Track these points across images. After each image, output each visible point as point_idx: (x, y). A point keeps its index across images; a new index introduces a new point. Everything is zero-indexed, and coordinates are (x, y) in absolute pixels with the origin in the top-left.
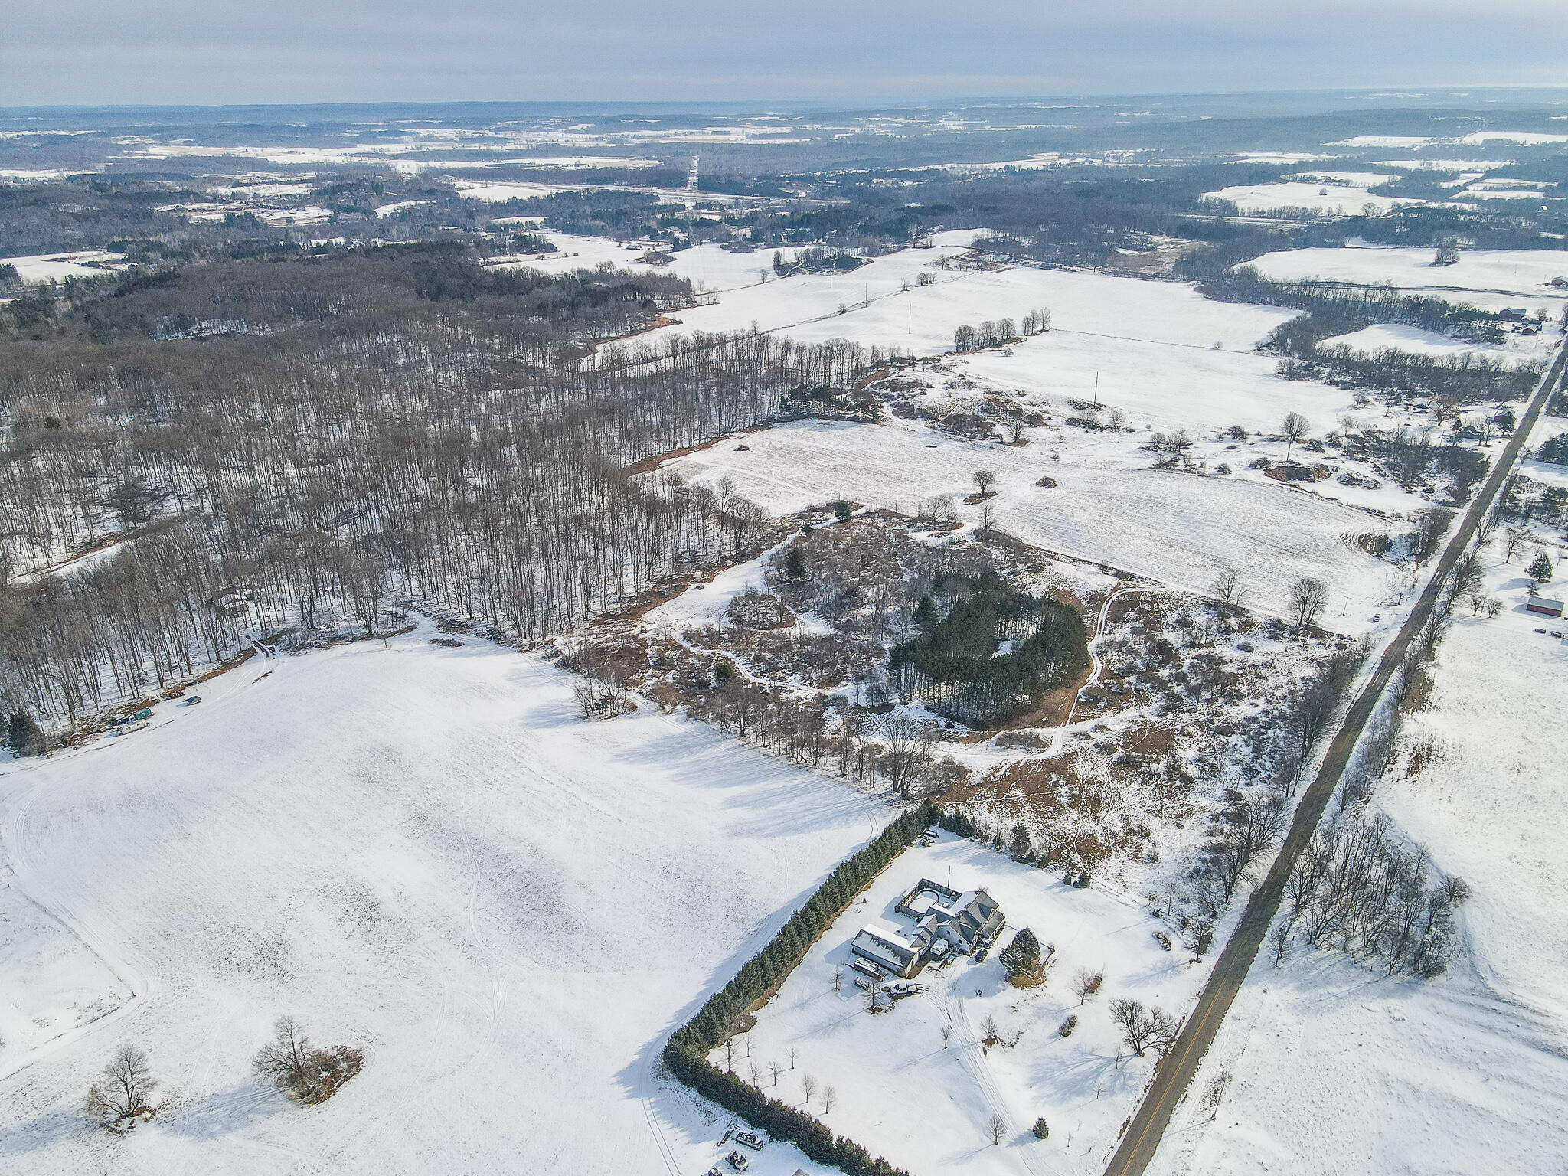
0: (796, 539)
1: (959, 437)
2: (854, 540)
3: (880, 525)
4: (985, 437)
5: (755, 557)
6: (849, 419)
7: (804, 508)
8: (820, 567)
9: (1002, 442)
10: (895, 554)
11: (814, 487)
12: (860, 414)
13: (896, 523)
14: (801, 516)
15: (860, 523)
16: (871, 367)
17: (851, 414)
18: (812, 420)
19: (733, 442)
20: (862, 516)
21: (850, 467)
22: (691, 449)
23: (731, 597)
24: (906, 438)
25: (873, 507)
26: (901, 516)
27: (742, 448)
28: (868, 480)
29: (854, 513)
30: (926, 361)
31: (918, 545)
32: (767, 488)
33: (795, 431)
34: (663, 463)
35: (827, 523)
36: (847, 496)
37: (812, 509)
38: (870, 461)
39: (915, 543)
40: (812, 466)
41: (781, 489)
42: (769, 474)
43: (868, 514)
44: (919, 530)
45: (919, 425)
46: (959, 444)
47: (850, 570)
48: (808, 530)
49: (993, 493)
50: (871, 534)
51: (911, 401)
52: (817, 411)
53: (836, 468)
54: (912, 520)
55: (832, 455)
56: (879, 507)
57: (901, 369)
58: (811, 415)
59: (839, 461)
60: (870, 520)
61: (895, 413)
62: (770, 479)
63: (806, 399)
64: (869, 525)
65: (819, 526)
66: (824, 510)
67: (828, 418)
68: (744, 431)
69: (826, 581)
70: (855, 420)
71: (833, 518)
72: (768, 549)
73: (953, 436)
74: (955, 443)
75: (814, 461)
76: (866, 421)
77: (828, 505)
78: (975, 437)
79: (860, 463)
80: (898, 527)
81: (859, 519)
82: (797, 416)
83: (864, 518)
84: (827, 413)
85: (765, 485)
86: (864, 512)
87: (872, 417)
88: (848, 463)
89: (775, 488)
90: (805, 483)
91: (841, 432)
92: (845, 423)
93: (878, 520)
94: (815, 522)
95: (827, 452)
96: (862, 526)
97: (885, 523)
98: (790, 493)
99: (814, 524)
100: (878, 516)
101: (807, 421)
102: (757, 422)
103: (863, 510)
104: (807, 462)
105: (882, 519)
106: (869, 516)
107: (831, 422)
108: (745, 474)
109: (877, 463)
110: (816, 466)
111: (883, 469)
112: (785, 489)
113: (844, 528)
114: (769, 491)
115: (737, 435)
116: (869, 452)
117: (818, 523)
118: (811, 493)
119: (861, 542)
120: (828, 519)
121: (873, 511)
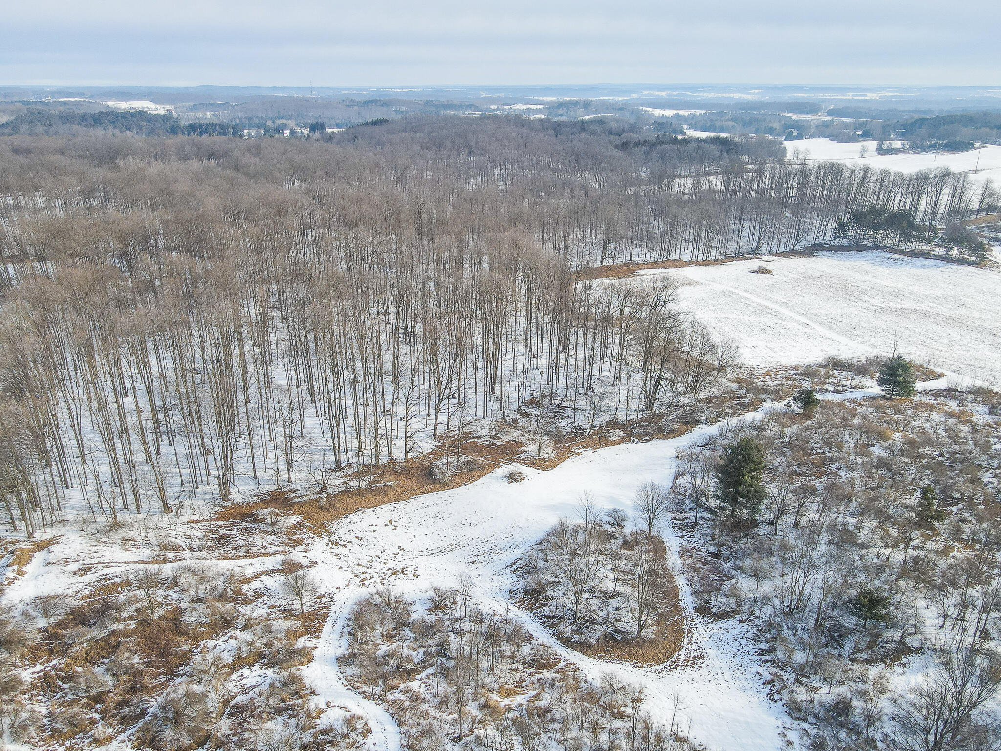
0: (773, 416)
2: (911, 443)
3: (980, 421)
5: (674, 433)
6: (936, 257)
7: (820, 360)
8: (807, 491)
11: (852, 332)
12: (955, 252)
14: (808, 372)
15: (931, 408)
16: (979, 211)
17: (941, 251)
18: (877, 253)
19: (754, 264)
20: (936, 394)
21: (926, 315)
22: (691, 263)
23: (551, 521)
25: (965, 382)
27: (763, 271)
28: (956, 337)
29: (919, 386)
32: (768, 320)
33: (847, 263)
34: (641, 272)
35: (857, 395)
36: (913, 353)
37: (836, 364)
38: (963, 311)
40: (860, 303)
41: (790, 325)
42: (783, 304)
43: (951, 392)
47: (884, 518)
48: (807, 400)
50: (956, 438)
52: (888, 242)
53: (900, 312)
55: (897, 294)
56: (979, 383)
58: (877, 247)
59: (908, 304)
60: (953, 406)
62: (782, 310)
63: (877, 228)
64: (950, 415)
65: (837, 398)
66: (861, 370)
67: (902, 252)
68: (777, 254)
69: (811, 536)
70: (946, 259)
71: (873, 387)
72: (709, 422)
75: (866, 298)
76: (962, 262)
77: (870, 362)
79: (946, 311)
81: (929, 400)
82: (858, 247)
83: (942, 400)
84: (902, 247)
85: (769, 316)
86: (943, 388)
87: (973, 258)
88: (924, 308)
89: (783, 323)
90: (838, 324)
91: (920, 271)
92: (928, 262)
93: (973, 409)
94: (831, 388)
95: (890, 290)
96: (934, 415)
97: (990, 419)
98: (806, 333)
99: (827, 391)
100: (975, 401)
101: (870, 253)
102: (797, 248)
103: (940, 384)
104: (853, 298)
105: (982, 409)
106: (953, 398)
107: (906, 258)
108: (746, 298)
109: (977, 315)
110: (865, 305)
111: (986, 325)
112: (800, 327)
113: (891, 412)
114: (773, 326)
115: (764, 257)
116: (963, 299)
117: (836, 391)
118: (844, 340)
119: (928, 450)
120: (862, 387)
121: (965, 390)
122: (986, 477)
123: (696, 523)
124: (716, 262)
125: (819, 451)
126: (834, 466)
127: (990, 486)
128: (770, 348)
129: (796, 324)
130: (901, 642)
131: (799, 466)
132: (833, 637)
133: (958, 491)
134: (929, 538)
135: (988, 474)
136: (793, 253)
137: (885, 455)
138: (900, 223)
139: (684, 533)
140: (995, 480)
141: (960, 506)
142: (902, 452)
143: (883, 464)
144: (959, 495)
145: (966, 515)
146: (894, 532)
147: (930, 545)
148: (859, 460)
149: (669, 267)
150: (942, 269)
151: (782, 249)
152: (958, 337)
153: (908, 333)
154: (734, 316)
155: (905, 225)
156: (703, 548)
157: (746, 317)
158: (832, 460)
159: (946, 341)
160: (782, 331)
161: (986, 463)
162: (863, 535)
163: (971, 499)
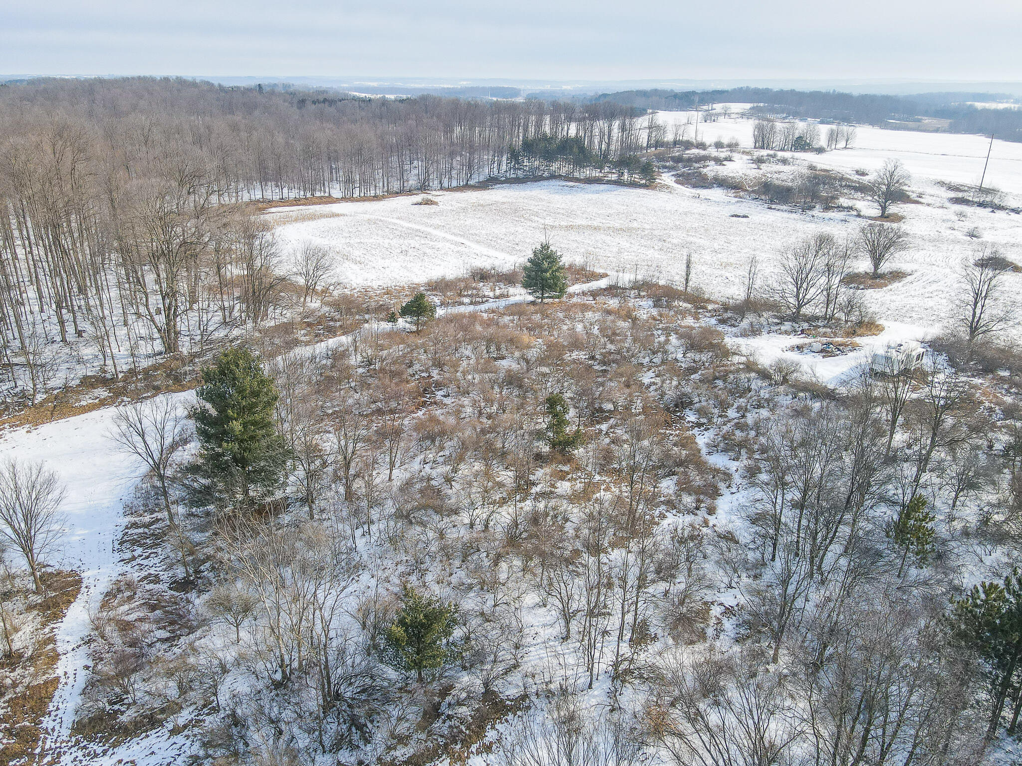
1: (784, 207)
3: (643, 315)
4: (827, 208)
6: (609, 182)
9: (859, 216)
10: (682, 403)
12: (626, 177)
13: (684, 313)
15: (585, 308)
16: (649, 146)
17: (614, 177)
18: (553, 182)
19: (420, 198)
20: (594, 294)
21: (597, 229)
22: (344, 199)
24: (698, 207)
25: (626, 279)
26: (698, 301)
27: (428, 202)
29: (577, 288)
30: (719, 145)
31: (764, 375)
32: (415, 242)
38: (635, 225)
39: (750, 367)
40: (529, 223)
42: (437, 227)
43: (613, 290)
44: (754, 331)
45: (717, 194)
46: (786, 215)
49: (897, 276)
50: (612, 336)
51: (705, 170)
52: (563, 171)
54: (726, 308)
55: (570, 214)
56: (642, 278)
57: (687, 148)
58: (553, 177)
59: (579, 222)
60: (613, 303)
61: (677, 182)
62: (436, 232)
63: (550, 156)
64: (609, 312)
65: (472, 310)
66: (509, 279)
67: (577, 180)
68: (449, 189)
70: (619, 183)
71: (519, 294)
73: (773, 206)
74: (779, 214)
75: (536, 218)
76: (633, 185)
78: (811, 208)
79: (617, 225)
80: (689, 321)
81: (589, 300)
82: (533, 178)
83: (601, 299)
84: (576, 175)
85: (417, 238)
86: (604, 287)
87: (644, 182)
88: (595, 224)
89: (432, 243)
90: (499, 241)
91: (594, 197)
92: (602, 187)
93: (636, 305)
94: (466, 300)
95: (562, 211)
96: (589, 315)
97: (655, 312)
98: (458, 252)
99: (463, 304)
100: (639, 296)
101: (545, 183)
102: (471, 183)
103: (603, 283)
104: (522, 220)
105: (647, 303)
106: (615, 296)
107: (582, 185)
108: (395, 224)
109: (647, 227)
110: (534, 225)
111: (656, 232)
112: (452, 247)
113: (537, 317)
114: (417, 246)
115: (434, 193)
116: (635, 215)
117: (471, 303)
118: (501, 256)
119: (575, 355)
120: (508, 296)
121: (627, 286)
122: (647, 378)
123: (172, 527)
124: (376, 198)
125: (423, 375)
126: (441, 393)
127: (652, 388)
128: (406, 267)
129: (448, 245)
130: (489, 694)
131: (387, 401)
132: (354, 722)
133: (610, 400)
134: (562, 476)
135: (651, 374)
136: (467, 187)
137: (515, 366)
138: (571, 148)
139: (139, 551)
140: (658, 380)
141: (612, 421)
142: (541, 361)
143: (512, 380)
144: (609, 406)
145: (619, 432)
146: (506, 476)
147: (564, 487)
148: (478, 378)
149: (314, 204)
150: (615, 193)
151: (454, 184)
152: (628, 245)
153: (575, 245)
154: (371, 241)
155: (575, 150)
156: (164, 576)
157: (387, 241)
158: (439, 385)
159: (615, 249)
160: (428, 251)
161: (647, 359)
162: (454, 493)
163: (627, 408)
